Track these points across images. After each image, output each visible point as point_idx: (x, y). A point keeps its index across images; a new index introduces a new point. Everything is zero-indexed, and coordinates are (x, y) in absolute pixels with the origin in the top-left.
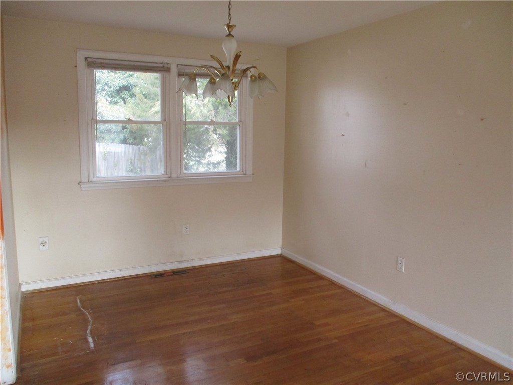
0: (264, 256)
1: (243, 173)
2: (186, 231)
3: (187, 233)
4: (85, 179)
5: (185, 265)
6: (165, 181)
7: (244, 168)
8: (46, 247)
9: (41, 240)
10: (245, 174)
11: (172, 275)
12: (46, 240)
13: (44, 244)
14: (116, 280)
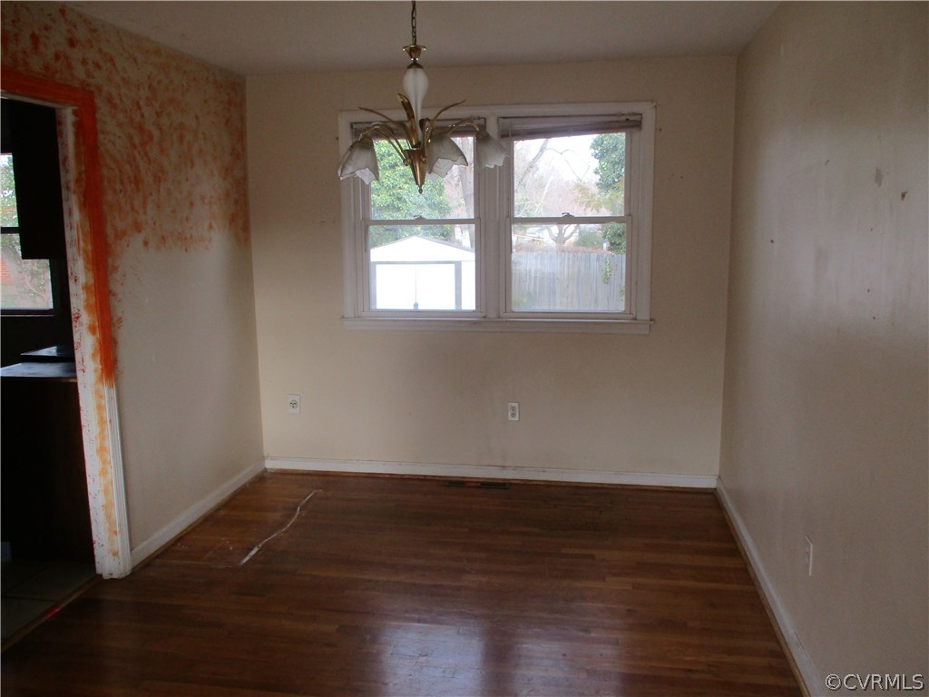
0: (673, 485)
1: (631, 316)
2: (513, 415)
3: (513, 419)
4: (349, 313)
5: (508, 475)
6: (475, 323)
7: (633, 307)
8: (296, 411)
9: (291, 399)
10: (635, 319)
11: (479, 487)
12: (297, 398)
13: (294, 404)
14: (391, 478)
